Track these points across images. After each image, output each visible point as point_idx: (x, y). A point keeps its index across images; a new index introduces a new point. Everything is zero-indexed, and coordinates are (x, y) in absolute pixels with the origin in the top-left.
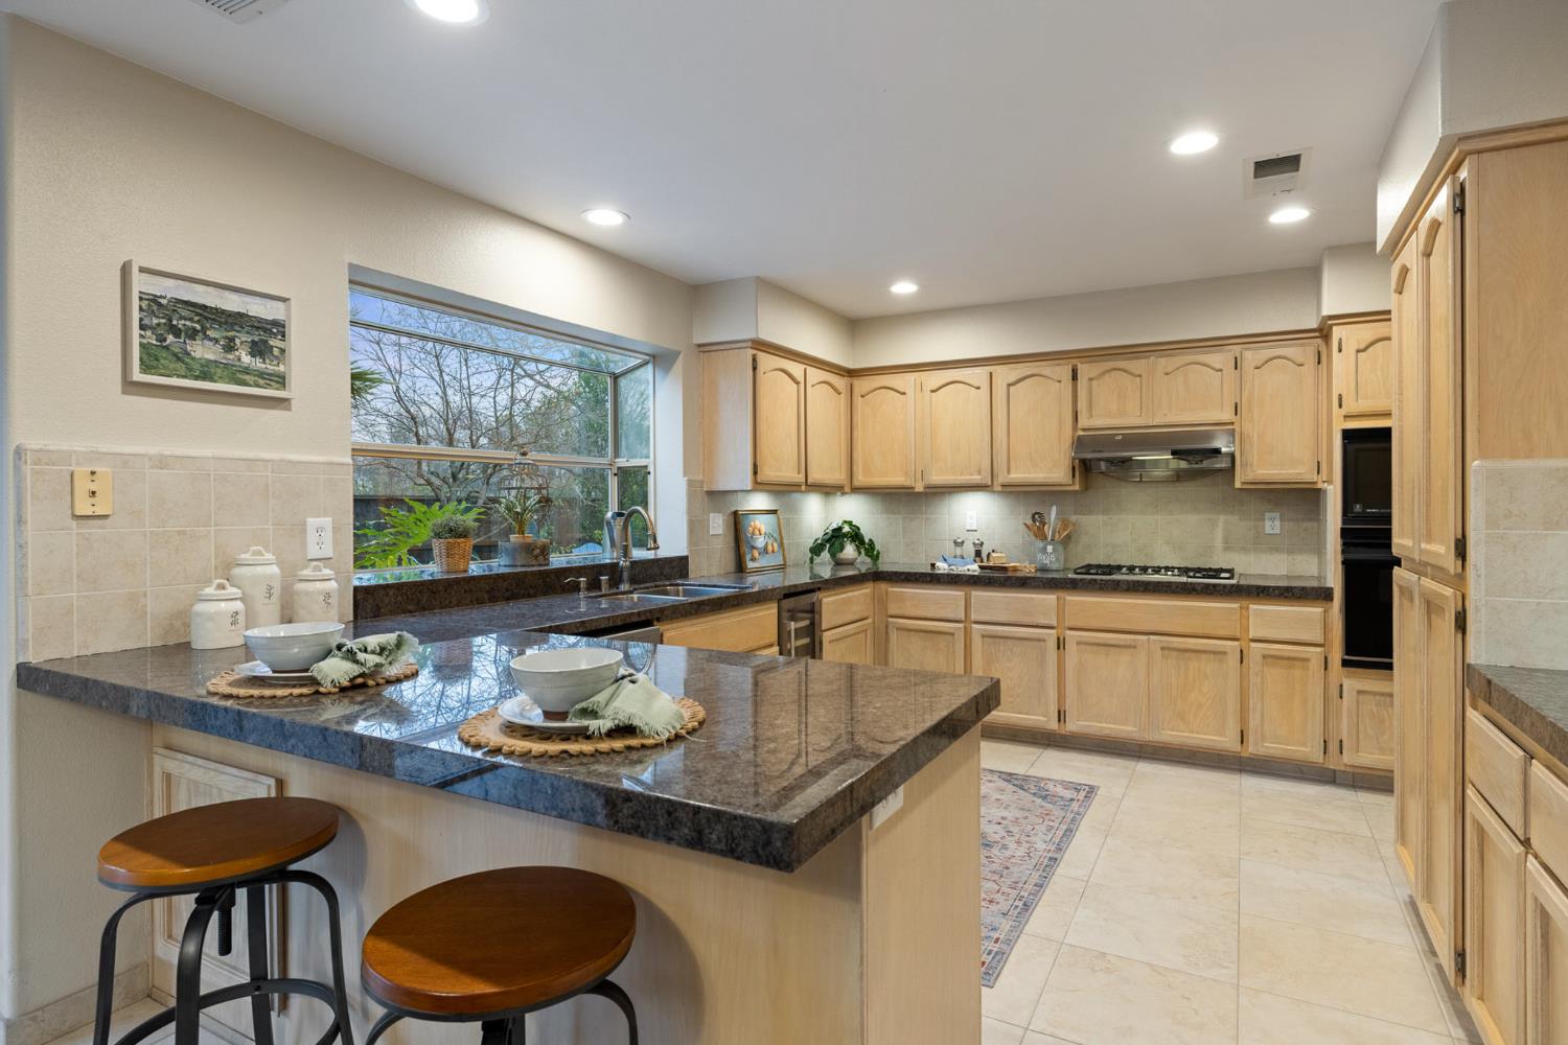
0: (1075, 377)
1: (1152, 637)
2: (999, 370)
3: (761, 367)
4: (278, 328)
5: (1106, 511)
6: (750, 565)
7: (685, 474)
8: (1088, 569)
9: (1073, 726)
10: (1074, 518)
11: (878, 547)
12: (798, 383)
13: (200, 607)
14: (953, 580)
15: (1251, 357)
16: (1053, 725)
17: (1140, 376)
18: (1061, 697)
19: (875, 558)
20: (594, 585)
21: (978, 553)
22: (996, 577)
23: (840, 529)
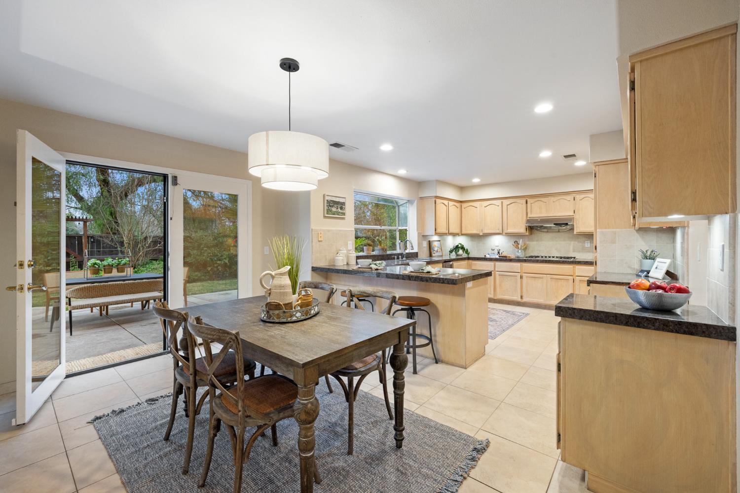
0: (527, 203)
1: (548, 275)
2: (504, 201)
3: (437, 202)
4: (343, 204)
5: (537, 241)
6: (434, 255)
7: (417, 231)
8: (530, 257)
9: (525, 300)
10: (527, 243)
11: (469, 251)
12: (446, 206)
13: (337, 258)
14: (491, 260)
15: (578, 197)
16: (519, 300)
17: (546, 202)
18: (522, 292)
19: (468, 254)
20: (398, 258)
21: (499, 253)
22: (504, 259)
23: (458, 246)
